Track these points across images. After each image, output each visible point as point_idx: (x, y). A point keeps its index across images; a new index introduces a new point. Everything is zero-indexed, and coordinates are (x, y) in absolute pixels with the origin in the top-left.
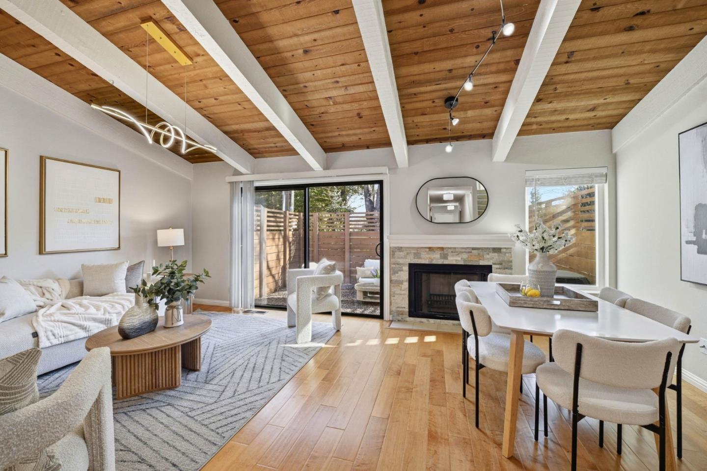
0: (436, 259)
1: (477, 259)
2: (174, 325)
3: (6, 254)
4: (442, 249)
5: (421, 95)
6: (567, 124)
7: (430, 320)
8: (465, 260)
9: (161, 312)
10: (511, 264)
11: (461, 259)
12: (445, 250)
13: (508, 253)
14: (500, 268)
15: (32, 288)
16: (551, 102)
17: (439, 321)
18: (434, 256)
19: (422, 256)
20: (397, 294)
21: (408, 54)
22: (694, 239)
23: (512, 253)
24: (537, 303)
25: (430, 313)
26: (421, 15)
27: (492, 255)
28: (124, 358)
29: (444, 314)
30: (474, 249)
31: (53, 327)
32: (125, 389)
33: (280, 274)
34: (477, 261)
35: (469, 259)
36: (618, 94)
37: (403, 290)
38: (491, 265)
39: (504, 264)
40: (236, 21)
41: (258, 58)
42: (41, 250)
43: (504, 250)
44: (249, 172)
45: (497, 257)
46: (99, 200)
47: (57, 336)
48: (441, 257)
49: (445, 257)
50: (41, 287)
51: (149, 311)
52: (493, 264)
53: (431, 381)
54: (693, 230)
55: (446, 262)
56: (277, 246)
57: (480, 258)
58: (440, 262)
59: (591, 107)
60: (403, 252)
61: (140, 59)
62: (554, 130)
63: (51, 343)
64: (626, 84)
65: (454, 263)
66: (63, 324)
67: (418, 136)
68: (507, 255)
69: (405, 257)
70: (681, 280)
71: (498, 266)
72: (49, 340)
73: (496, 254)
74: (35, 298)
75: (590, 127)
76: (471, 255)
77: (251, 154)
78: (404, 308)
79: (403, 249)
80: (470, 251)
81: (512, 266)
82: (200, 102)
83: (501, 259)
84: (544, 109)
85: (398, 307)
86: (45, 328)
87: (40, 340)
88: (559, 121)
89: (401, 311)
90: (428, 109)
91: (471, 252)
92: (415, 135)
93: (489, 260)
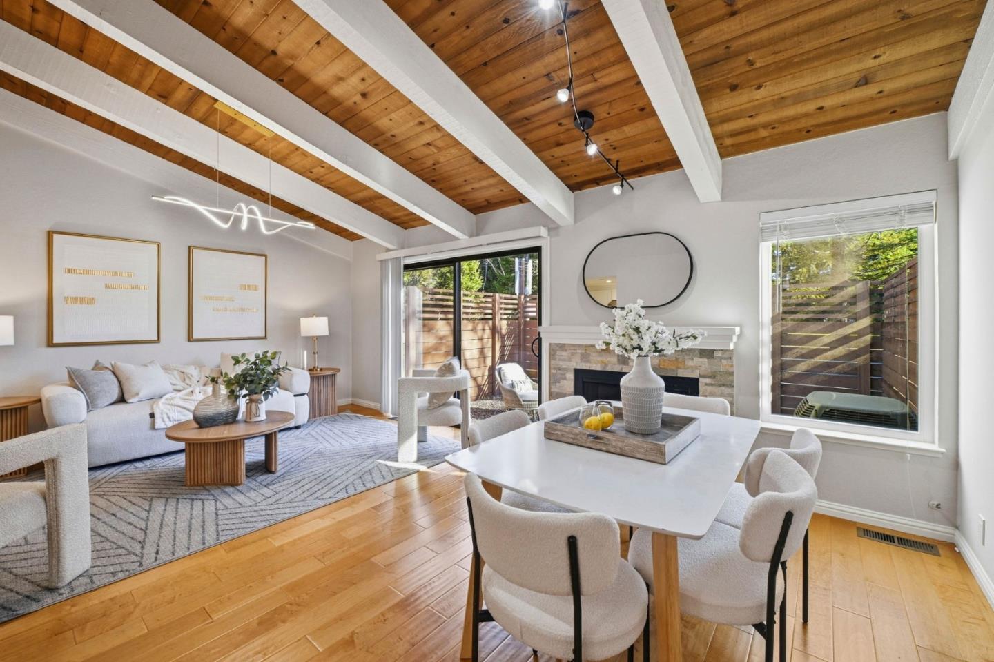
0: (612, 364)
1: (674, 367)
2: (253, 420)
3: (158, 339)
5: (537, 119)
6: (822, 119)
9: (242, 403)
10: (731, 378)
13: (725, 358)
14: (712, 385)
15: (175, 373)
16: (759, 87)
18: (609, 359)
19: (591, 358)
21: (475, 68)
23: (734, 359)
26: (453, 14)
27: (698, 361)
28: (195, 446)
31: (169, 410)
32: (192, 477)
33: (486, 377)
34: (673, 370)
35: (661, 366)
36: (900, 41)
38: (696, 380)
39: (718, 377)
40: (282, 81)
41: (326, 114)
42: (190, 339)
43: (720, 354)
44: (394, 247)
45: (707, 364)
46: (244, 287)
47: (171, 419)
50: (183, 373)
51: (226, 402)
52: (701, 376)
55: (625, 370)
56: (481, 339)
57: (679, 365)
58: (617, 368)
59: (855, 78)
60: (566, 351)
61: (239, 138)
62: (809, 133)
63: (166, 425)
64: (903, 19)
66: (179, 409)
67: (576, 176)
68: (724, 362)
69: (570, 360)
71: (708, 381)
72: (164, 422)
73: (706, 360)
74: (175, 382)
75: (887, 114)
76: (664, 360)
77: (397, 224)
79: (566, 347)
81: (732, 382)
82: (311, 172)
83: (714, 368)
86: (162, 411)
87: (156, 421)
88: (806, 115)
90: (561, 135)
92: (571, 175)
93: (693, 368)
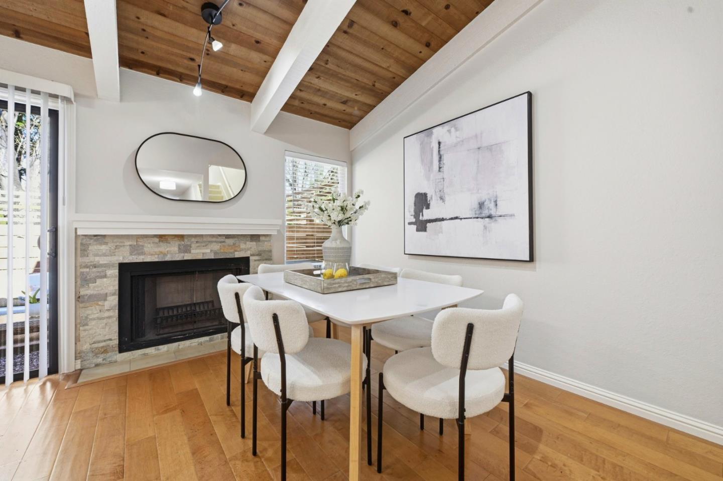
0: (172, 253)
1: (232, 251)
4: (181, 237)
6: (322, 111)
7: (161, 347)
8: (215, 253)
10: (270, 254)
11: (211, 251)
12: (186, 240)
13: (267, 241)
14: (259, 260)
16: (318, 77)
17: (175, 345)
18: (168, 249)
19: (146, 249)
20: (94, 319)
22: (414, 220)
23: (272, 241)
24: (351, 284)
25: (160, 337)
27: (249, 244)
29: (183, 333)
30: (228, 236)
34: (231, 253)
35: (222, 251)
36: (365, 93)
37: (108, 310)
38: (249, 257)
39: (263, 254)
43: (263, 238)
45: (255, 247)
48: (180, 251)
49: (187, 249)
52: (252, 255)
53: (193, 454)
54: (413, 214)
55: (187, 257)
57: (236, 249)
58: (178, 257)
59: (345, 99)
60: (106, 243)
62: (311, 114)
64: (373, 85)
65: (200, 257)
67: (143, 53)
68: (266, 244)
69: (112, 254)
70: (405, 254)
71: (257, 258)
73: (255, 243)
75: (337, 121)
76: (224, 246)
78: (110, 340)
80: (222, 240)
81: (271, 256)
83: (260, 248)
84: (311, 83)
85: (94, 343)
88: (318, 105)
89: (102, 347)
91: (224, 242)
92: (138, 50)
93: (246, 250)
